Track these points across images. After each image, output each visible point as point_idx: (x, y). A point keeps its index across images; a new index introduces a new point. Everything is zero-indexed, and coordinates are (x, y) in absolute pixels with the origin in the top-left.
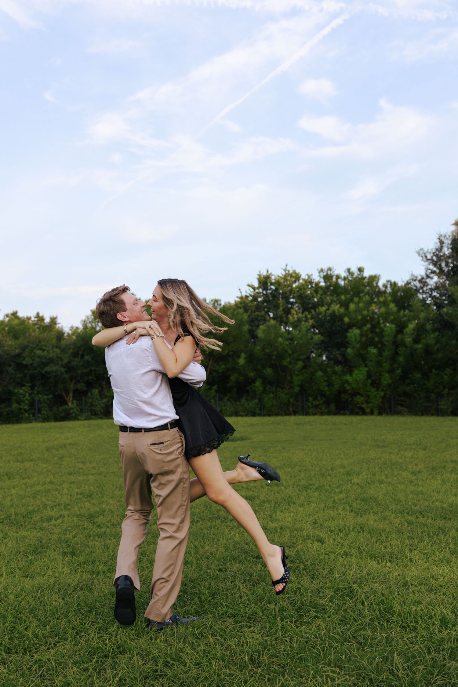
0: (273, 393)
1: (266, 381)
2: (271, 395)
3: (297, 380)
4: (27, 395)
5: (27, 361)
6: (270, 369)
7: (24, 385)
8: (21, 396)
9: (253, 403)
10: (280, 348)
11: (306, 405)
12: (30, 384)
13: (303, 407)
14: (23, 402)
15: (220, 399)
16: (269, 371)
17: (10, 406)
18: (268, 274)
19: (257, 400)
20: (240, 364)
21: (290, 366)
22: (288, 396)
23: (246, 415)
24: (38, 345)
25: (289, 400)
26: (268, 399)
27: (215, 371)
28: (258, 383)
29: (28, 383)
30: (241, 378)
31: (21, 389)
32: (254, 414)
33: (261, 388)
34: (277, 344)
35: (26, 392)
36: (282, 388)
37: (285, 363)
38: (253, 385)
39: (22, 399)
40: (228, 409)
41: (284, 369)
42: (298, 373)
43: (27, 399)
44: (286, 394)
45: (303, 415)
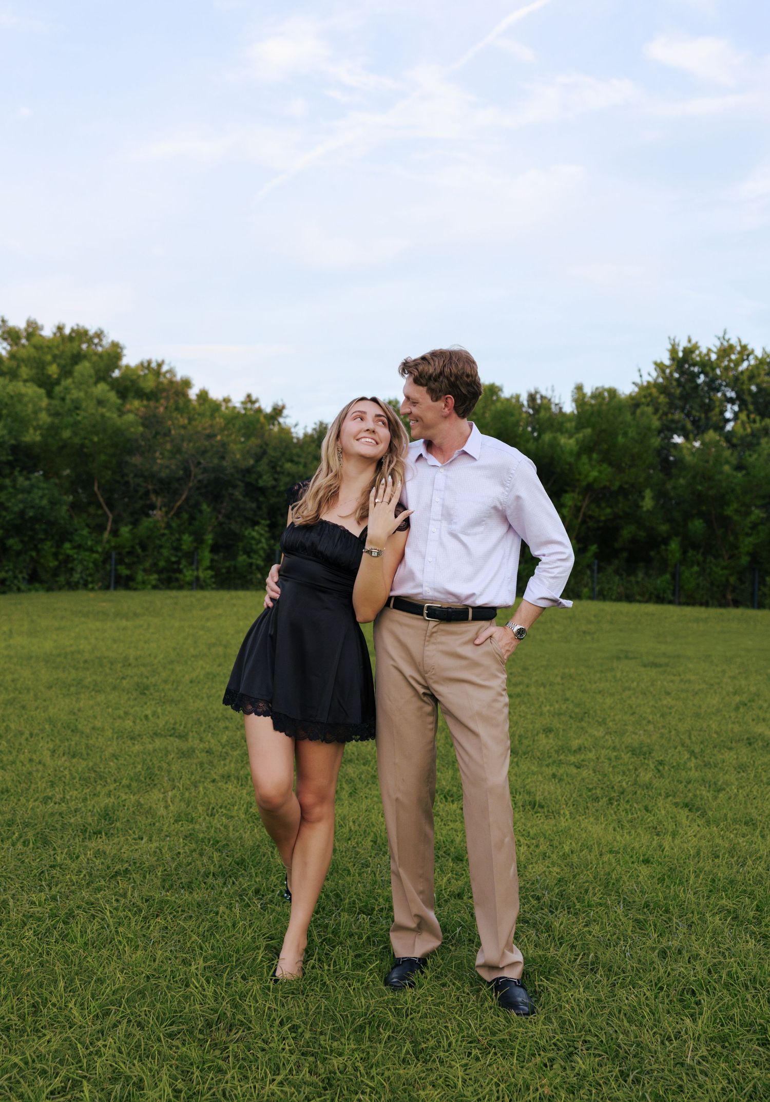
0: (698, 564)
1: (689, 544)
2: (696, 569)
3: (747, 543)
4: (263, 540)
5: (266, 480)
6: (701, 521)
7: (257, 523)
8: (253, 542)
9: (662, 581)
10: (724, 484)
11: (759, 590)
12: (268, 522)
13: (753, 594)
14: (256, 552)
15: (600, 569)
16: (697, 525)
17: (234, 558)
18: (689, 346)
19: (668, 576)
20: (645, 509)
21: (736, 518)
22: (726, 572)
23: (648, 601)
24: (283, 454)
25: (727, 581)
26: (690, 575)
27: (591, 517)
28: (674, 545)
29: (263, 519)
30: (642, 534)
31: (254, 530)
32: (660, 600)
33: (678, 555)
34: (718, 477)
35: (261, 535)
36: (716, 557)
37: (729, 511)
38: (663, 547)
39: (254, 547)
40: (615, 588)
41: (725, 522)
42: (750, 531)
43: (263, 548)
44: (724, 568)
45: (753, 607)
